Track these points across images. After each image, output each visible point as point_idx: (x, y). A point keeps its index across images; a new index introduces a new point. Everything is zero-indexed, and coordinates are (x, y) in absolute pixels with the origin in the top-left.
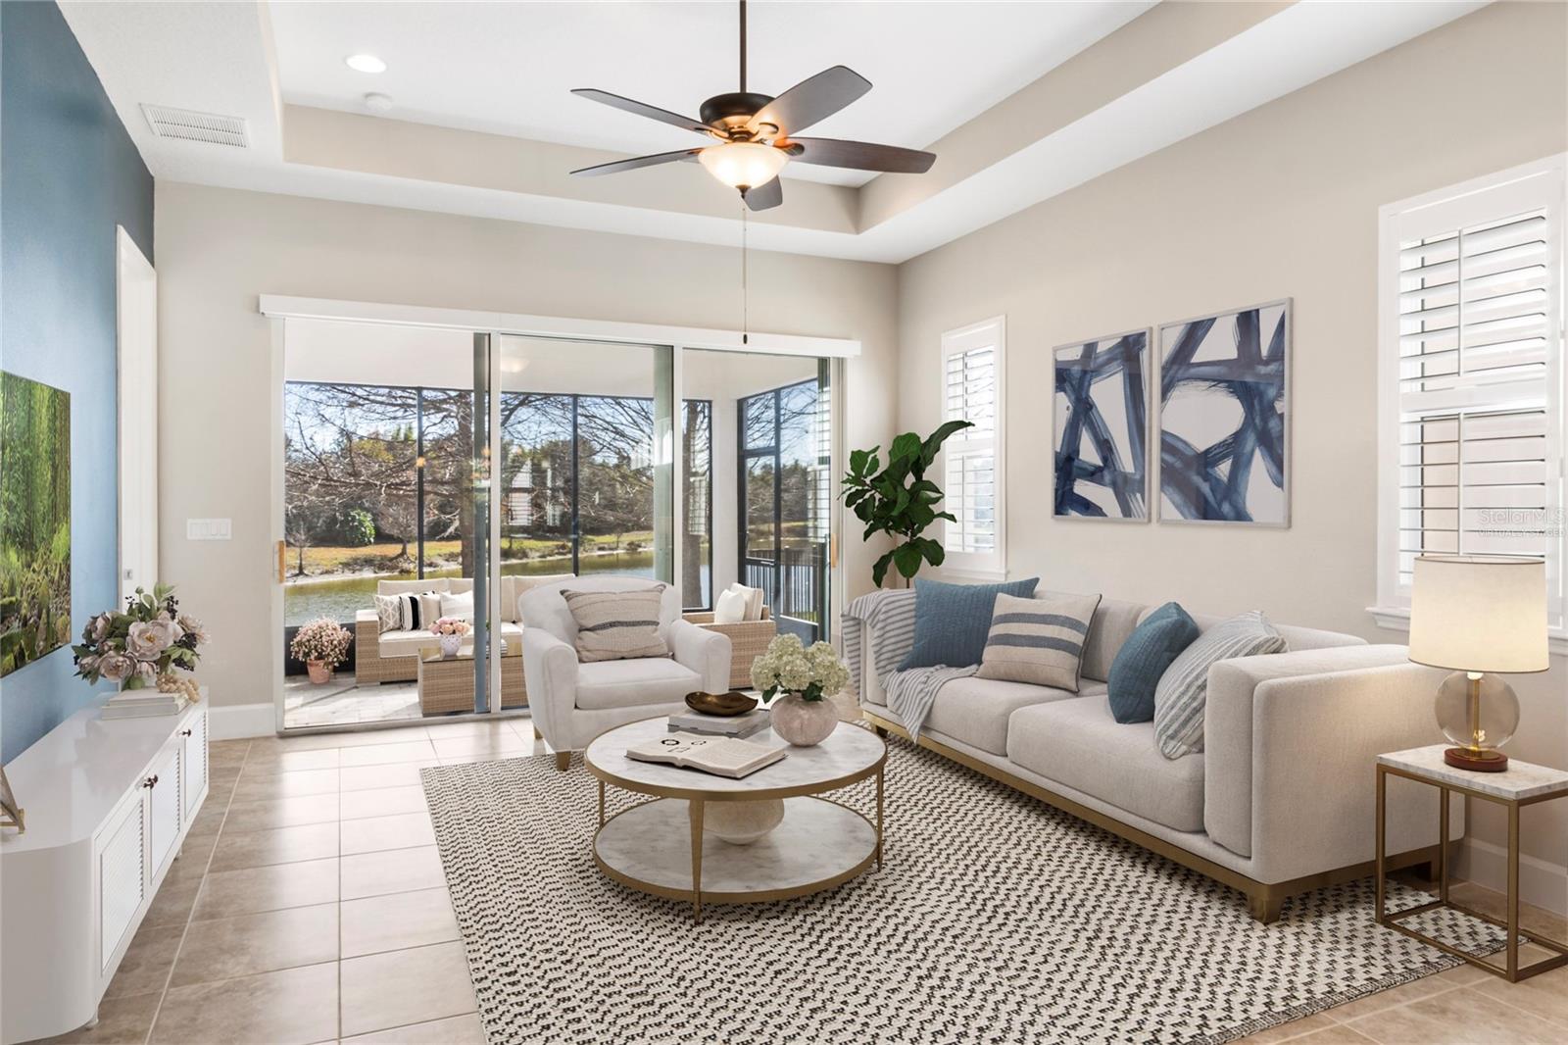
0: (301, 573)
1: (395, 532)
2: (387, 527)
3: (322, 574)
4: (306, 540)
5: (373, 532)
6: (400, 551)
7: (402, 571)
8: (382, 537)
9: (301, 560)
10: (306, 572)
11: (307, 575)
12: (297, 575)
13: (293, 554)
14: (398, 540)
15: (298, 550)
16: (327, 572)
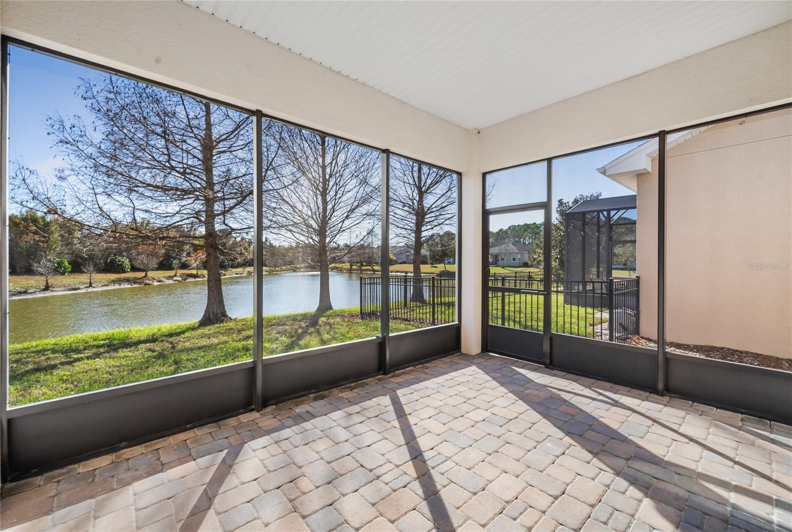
0: (91, 285)
1: (141, 267)
2: (137, 264)
3: (102, 286)
4: (94, 270)
5: (130, 267)
6: (144, 275)
7: (146, 284)
8: (134, 269)
9: (90, 280)
10: (93, 285)
11: (94, 287)
12: (88, 287)
13: (86, 277)
14: (143, 270)
15: (89, 275)
16: (105, 285)
